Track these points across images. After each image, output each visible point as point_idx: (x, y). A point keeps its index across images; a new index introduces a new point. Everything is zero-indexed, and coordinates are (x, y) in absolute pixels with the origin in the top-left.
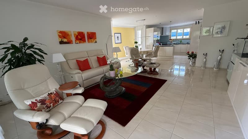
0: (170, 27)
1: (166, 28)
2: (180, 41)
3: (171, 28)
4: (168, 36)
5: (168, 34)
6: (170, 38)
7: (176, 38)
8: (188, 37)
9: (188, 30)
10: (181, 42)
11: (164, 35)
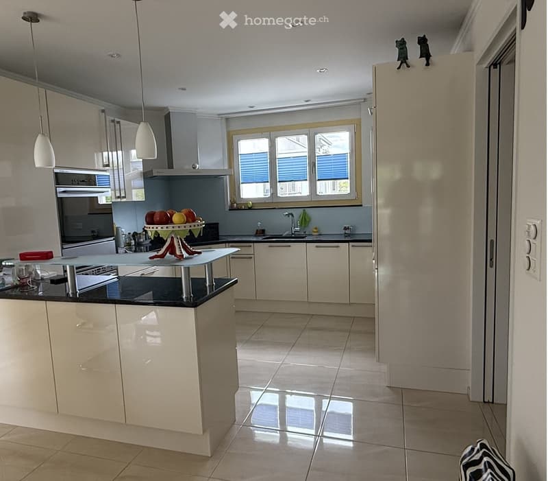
0: (227, 119)
1: (190, 116)
2: (297, 213)
3: (235, 126)
4: (213, 180)
5: (208, 161)
6: (236, 190)
7: (274, 193)
8: (343, 188)
9: (338, 143)
10: (305, 221)
11: (182, 167)
